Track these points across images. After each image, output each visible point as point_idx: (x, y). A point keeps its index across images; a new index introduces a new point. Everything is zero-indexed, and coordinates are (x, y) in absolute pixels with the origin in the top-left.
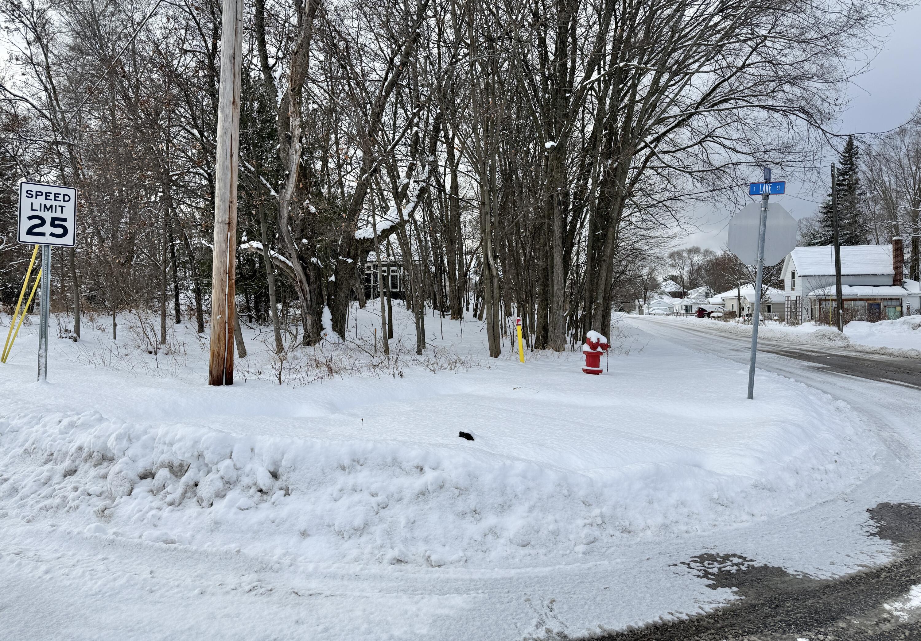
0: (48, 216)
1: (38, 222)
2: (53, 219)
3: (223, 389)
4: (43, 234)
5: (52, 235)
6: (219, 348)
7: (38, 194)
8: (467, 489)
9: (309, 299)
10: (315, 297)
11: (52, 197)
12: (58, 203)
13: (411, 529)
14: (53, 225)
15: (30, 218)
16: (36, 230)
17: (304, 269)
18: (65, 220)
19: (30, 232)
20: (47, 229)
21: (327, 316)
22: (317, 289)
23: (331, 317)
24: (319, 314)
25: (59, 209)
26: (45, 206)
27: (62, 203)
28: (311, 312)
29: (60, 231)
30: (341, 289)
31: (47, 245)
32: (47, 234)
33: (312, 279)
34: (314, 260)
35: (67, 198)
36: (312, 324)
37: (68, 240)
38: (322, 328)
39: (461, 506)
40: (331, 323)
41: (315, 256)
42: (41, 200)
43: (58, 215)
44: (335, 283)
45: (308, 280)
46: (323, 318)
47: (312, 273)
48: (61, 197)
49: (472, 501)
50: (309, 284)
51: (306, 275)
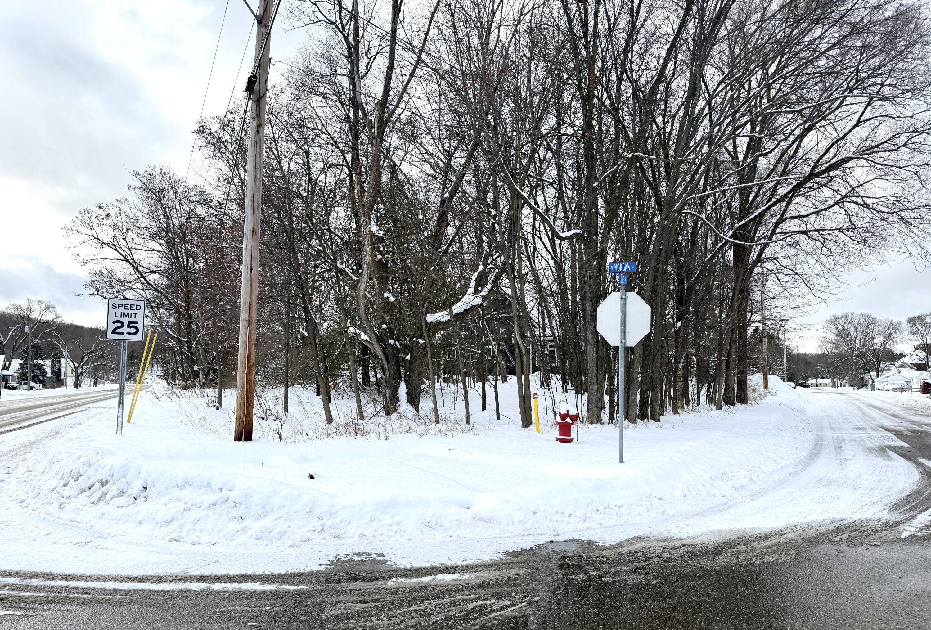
0: (125, 320)
1: (119, 325)
2: (129, 323)
3: (242, 444)
4: (122, 333)
5: (128, 333)
6: (240, 413)
7: (120, 306)
8: (240, 503)
9: (388, 375)
10: (392, 373)
11: (129, 307)
12: (132, 311)
13: (195, 524)
14: (129, 326)
15: (114, 322)
16: (118, 331)
17: (384, 350)
18: (137, 323)
19: (114, 332)
20: (125, 329)
21: (403, 389)
22: (394, 368)
23: (406, 391)
24: (397, 388)
25: (133, 315)
26: (124, 314)
27: (135, 311)
28: (389, 386)
29: (133, 330)
30: (415, 366)
31: (125, 341)
32: (125, 333)
33: (390, 358)
34: (391, 342)
35: (139, 308)
36: (390, 396)
37: (139, 337)
38: (398, 400)
39: (233, 513)
40: (406, 395)
41: (392, 339)
42: (122, 310)
43: (133, 319)
44: (410, 361)
45: (387, 359)
46: (399, 392)
47: (389, 352)
48: (135, 307)
49: (241, 510)
50: (388, 363)
51: (386, 355)
